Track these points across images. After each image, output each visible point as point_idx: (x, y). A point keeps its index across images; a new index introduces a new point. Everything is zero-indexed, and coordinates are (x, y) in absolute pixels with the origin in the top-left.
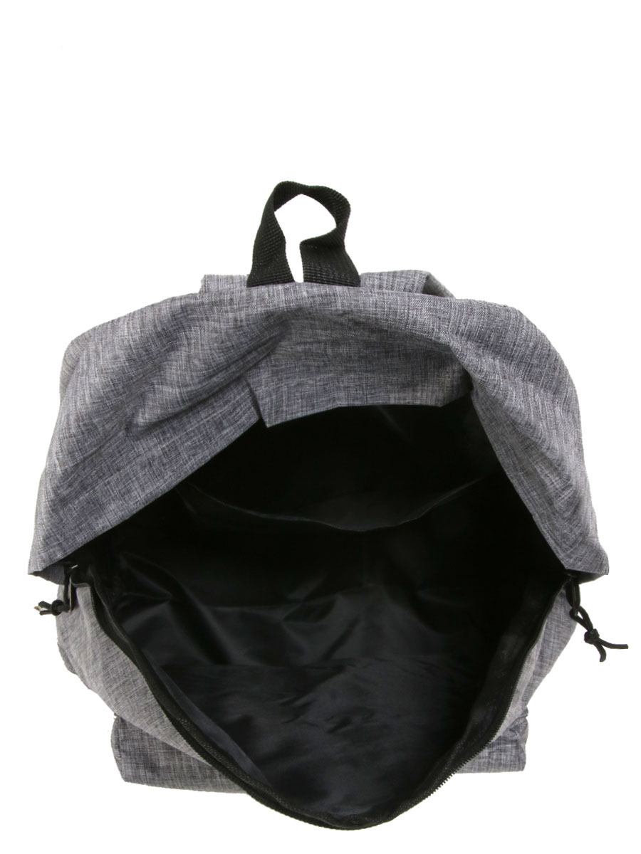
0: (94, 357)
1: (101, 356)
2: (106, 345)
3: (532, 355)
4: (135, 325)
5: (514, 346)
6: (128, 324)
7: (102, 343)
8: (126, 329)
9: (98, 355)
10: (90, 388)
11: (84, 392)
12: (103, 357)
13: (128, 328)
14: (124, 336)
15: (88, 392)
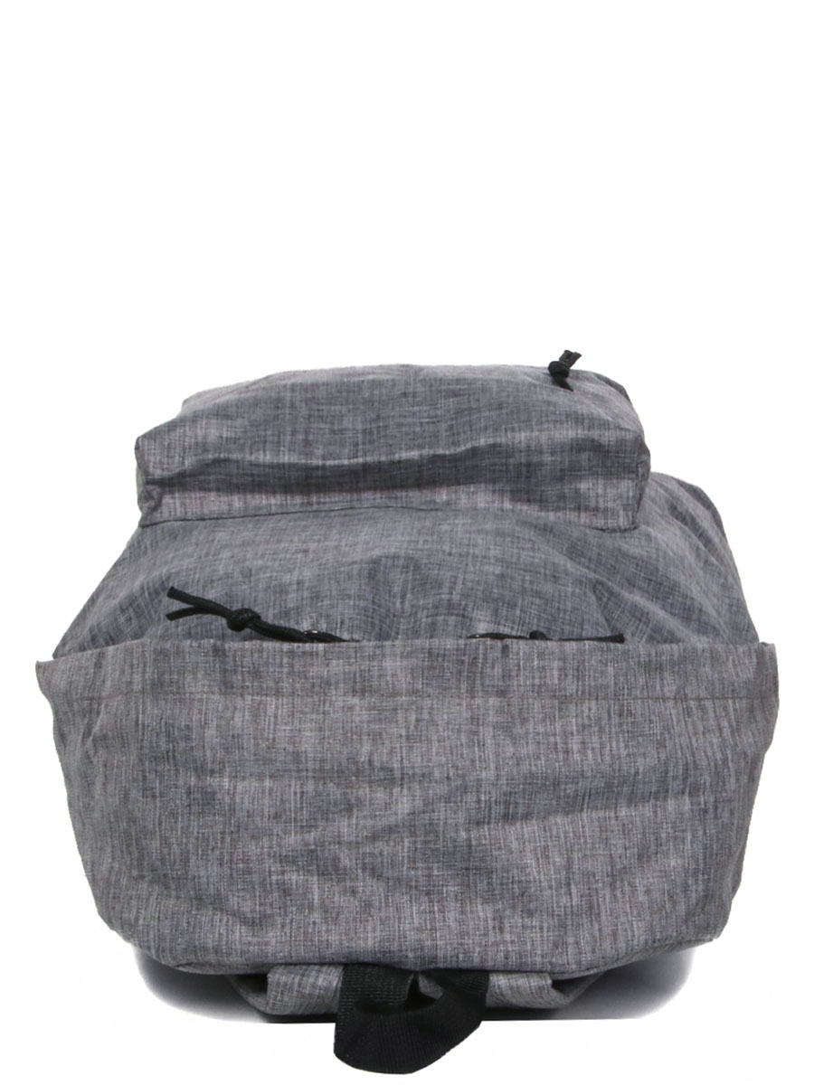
0: (677, 894)
1: (666, 895)
2: (660, 910)
3: (138, 909)
4: (624, 933)
5: (159, 917)
6: (634, 936)
7: (666, 912)
8: (635, 929)
9: (671, 897)
10: (683, 852)
11: (691, 846)
12: (664, 894)
13: (633, 931)
14: (637, 921)
15: (686, 848)
